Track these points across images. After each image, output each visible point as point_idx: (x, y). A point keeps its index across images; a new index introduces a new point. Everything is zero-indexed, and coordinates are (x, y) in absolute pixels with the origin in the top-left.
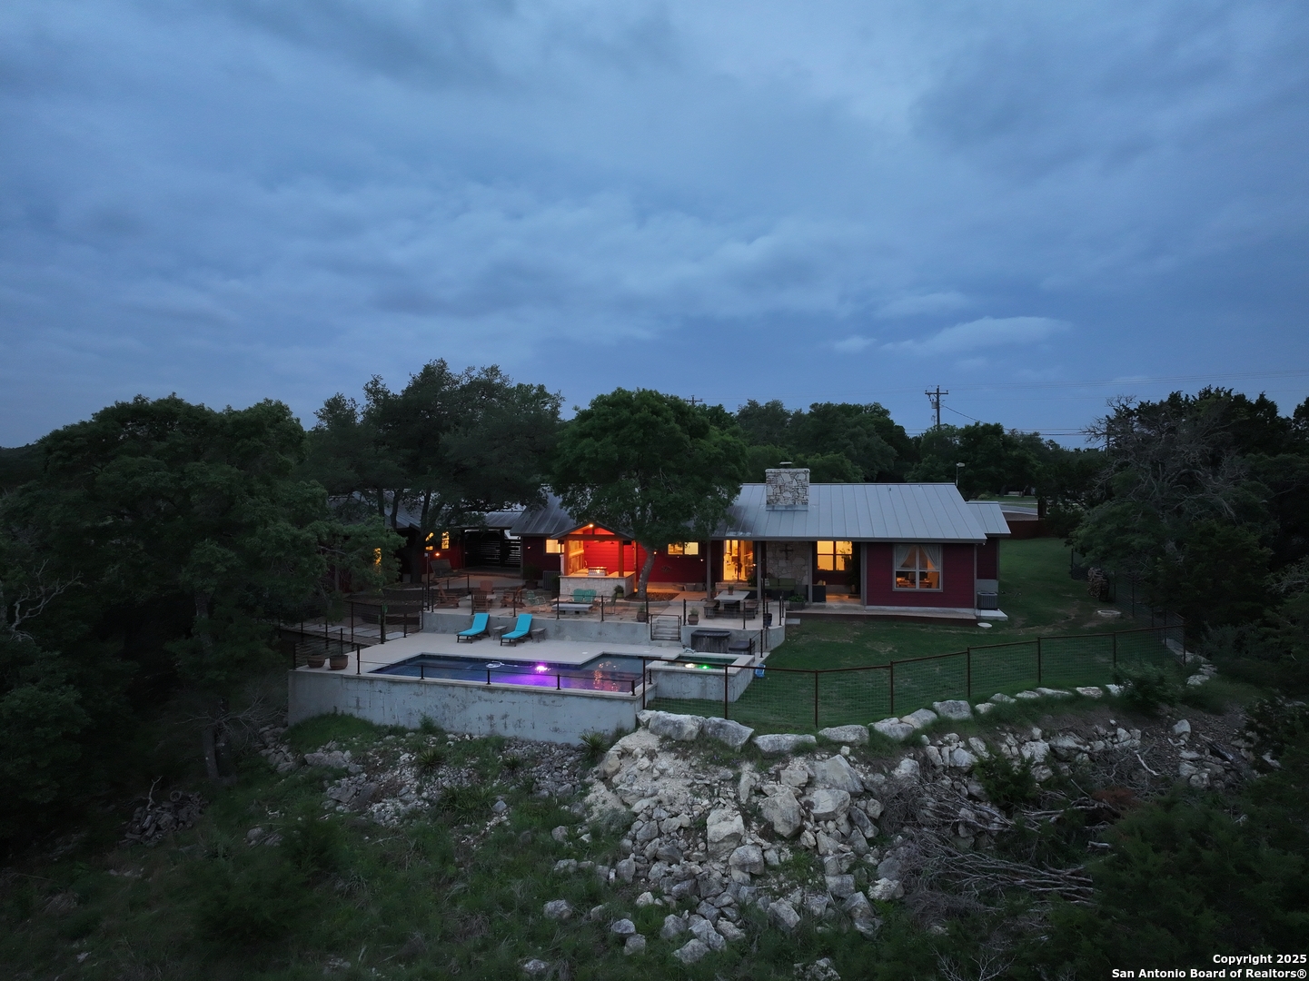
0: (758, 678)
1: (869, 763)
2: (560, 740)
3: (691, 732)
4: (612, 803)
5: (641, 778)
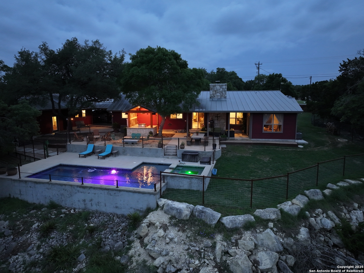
0: (214, 175)
1: (284, 232)
2: (119, 212)
3: (187, 215)
4: (143, 256)
5: (159, 242)
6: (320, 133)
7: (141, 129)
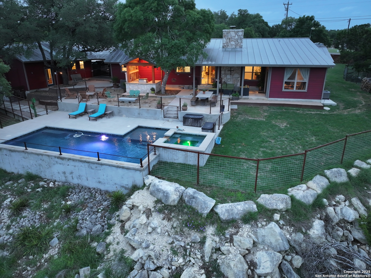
0: (217, 145)
1: (293, 225)
3: (174, 201)
4: (123, 246)
5: (140, 231)
6: (353, 90)
7: (142, 85)
